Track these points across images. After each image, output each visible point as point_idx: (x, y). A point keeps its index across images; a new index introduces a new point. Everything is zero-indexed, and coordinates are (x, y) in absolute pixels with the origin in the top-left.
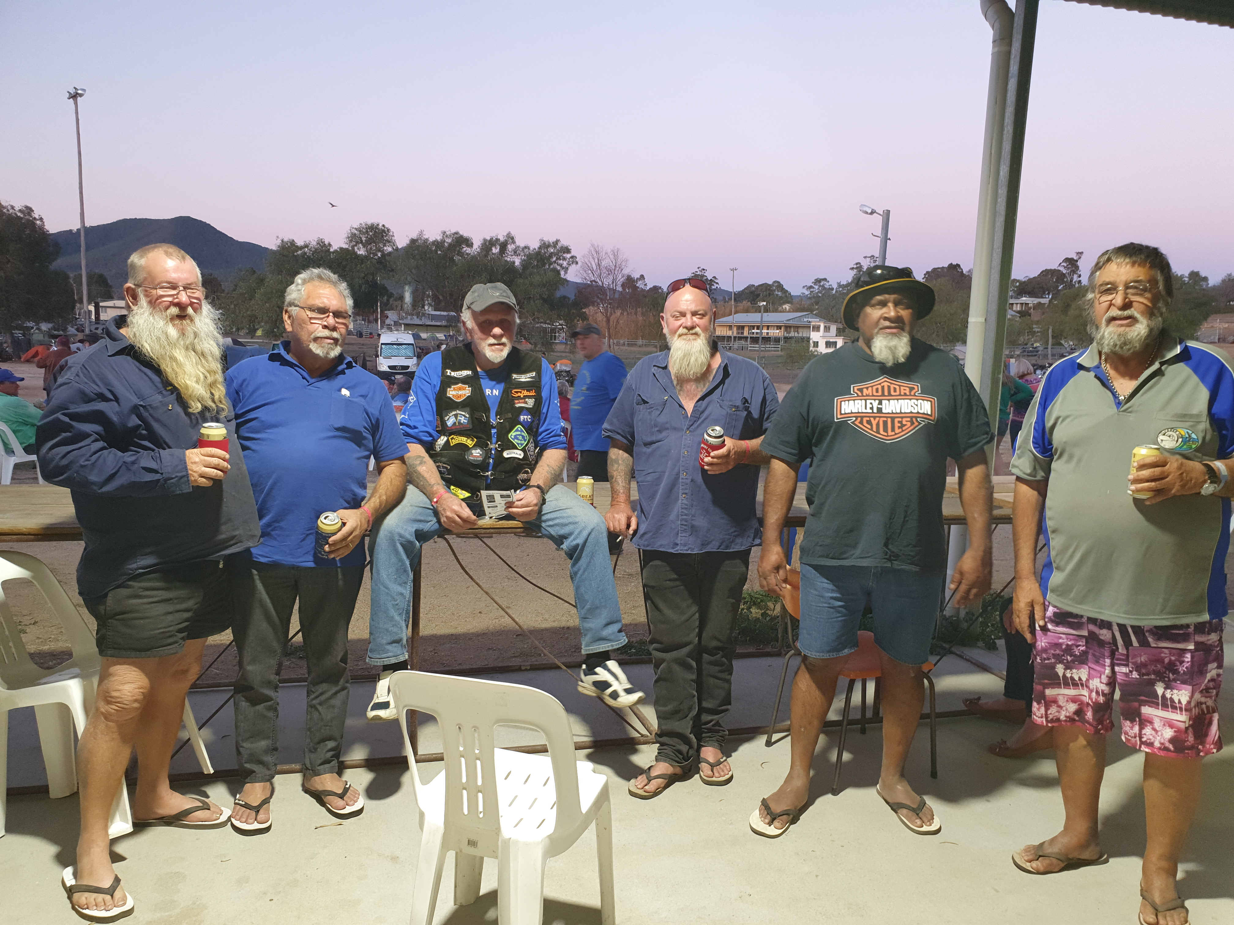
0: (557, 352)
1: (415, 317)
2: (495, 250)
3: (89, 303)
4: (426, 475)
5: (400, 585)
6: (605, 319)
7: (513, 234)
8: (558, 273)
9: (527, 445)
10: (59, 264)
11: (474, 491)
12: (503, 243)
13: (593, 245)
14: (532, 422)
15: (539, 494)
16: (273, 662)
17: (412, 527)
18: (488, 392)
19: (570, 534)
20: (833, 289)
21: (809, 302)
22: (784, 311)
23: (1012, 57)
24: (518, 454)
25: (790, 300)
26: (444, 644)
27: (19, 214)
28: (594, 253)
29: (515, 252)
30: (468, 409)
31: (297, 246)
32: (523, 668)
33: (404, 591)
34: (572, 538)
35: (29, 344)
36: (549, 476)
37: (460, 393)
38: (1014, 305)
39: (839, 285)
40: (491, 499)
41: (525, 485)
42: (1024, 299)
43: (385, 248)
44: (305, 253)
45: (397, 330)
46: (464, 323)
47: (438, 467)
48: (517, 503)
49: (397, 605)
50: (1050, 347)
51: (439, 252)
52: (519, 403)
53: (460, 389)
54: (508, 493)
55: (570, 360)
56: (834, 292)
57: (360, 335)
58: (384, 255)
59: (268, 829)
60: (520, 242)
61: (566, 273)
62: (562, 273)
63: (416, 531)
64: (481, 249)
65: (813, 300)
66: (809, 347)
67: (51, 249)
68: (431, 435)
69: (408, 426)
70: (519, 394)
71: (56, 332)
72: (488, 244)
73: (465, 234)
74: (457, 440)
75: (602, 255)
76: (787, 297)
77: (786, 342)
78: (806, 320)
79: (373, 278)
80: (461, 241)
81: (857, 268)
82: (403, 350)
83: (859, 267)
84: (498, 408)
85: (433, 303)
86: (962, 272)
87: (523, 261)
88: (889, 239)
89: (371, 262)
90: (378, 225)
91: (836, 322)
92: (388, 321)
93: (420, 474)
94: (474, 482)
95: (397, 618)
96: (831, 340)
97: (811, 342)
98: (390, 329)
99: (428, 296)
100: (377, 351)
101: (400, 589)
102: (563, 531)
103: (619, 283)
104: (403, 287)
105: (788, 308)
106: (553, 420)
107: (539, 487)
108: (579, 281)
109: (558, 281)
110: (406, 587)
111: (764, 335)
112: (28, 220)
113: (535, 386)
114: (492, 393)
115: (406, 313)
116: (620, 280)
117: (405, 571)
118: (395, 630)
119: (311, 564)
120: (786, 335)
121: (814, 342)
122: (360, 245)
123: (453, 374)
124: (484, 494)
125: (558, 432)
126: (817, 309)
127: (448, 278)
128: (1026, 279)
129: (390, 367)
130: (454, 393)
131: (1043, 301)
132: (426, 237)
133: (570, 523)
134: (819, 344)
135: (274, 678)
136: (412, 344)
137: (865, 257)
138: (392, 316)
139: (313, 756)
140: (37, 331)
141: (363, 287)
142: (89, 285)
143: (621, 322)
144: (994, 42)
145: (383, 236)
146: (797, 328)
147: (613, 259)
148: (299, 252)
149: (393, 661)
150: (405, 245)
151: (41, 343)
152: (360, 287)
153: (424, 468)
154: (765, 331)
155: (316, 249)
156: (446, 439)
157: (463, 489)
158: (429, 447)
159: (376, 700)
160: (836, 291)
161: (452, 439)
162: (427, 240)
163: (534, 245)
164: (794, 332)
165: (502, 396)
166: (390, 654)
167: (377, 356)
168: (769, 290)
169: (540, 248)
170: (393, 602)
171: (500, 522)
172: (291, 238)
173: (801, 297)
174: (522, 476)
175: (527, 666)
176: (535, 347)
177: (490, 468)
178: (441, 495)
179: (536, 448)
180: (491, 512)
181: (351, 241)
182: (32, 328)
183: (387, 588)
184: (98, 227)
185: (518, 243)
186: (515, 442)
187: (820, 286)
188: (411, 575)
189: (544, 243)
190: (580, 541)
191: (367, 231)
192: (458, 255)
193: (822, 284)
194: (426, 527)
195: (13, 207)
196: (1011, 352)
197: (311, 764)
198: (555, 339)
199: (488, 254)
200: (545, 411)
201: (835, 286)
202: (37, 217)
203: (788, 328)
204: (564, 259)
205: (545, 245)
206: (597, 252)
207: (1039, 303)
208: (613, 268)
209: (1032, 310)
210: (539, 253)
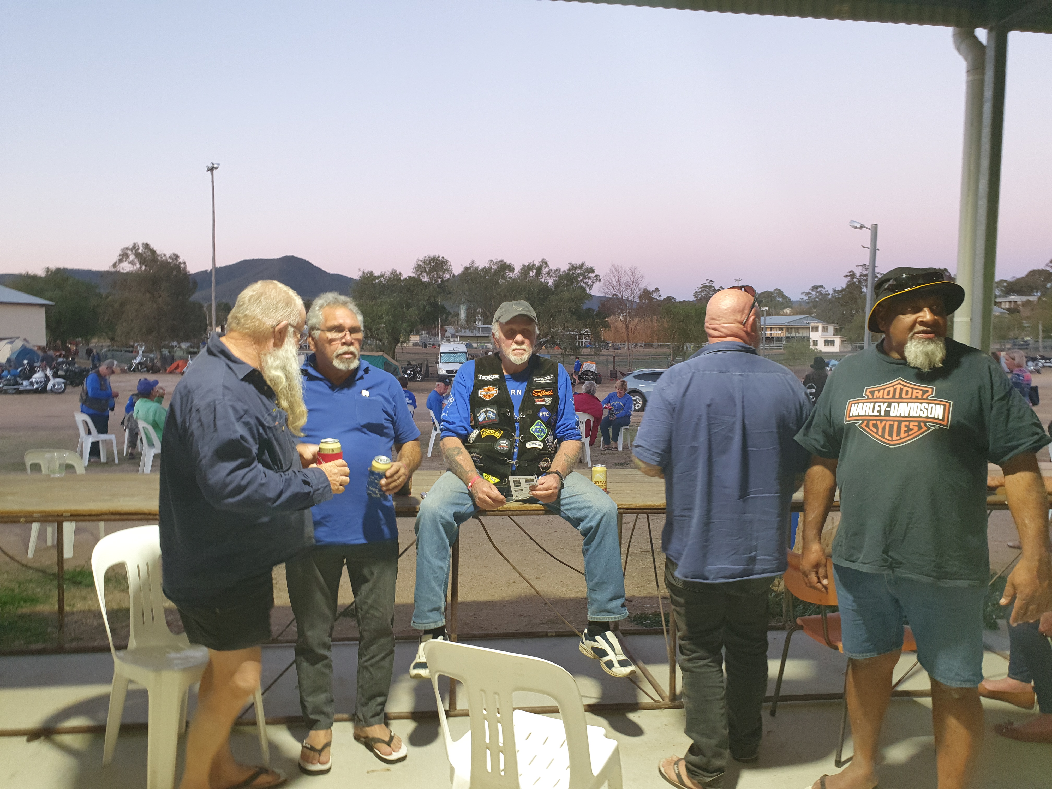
0: (584, 355)
1: (467, 330)
2: (533, 273)
3: (217, 326)
4: (463, 464)
5: (441, 560)
6: (624, 326)
7: (547, 259)
8: (584, 289)
9: (546, 437)
10: (196, 297)
11: (503, 477)
12: (538, 267)
13: (613, 266)
14: (550, 417)
15: (558, 479)
16: (327, 627)
17: (452, 510)
18: (513, 392)
19: (586, 517)
20: (829, 294)
21: (808, 306)
22: (786, 314)
23: (986, 83)
24: (538, 445)
25: (790, 304)
26: (482, 609)
27: (169, 260)
28: (614, 271)
29: (549, 274)
30: (496, 406)
31: (375, 276)
32: (549, 634)
33: (443, 565)
34: (586, 521)
35: (173, 359)
36: (566, 463)
37: (489, 393)
38: (1003, 304)
39: (835, 291)
40: (518, 483)
41: (545, 471)
42: (1013, 298)
43: (444, 276)
44: (381, 281)
45: (454, 341)
46: (493, 334)
47: (472, 457)
48: (539, 486)
49: (437, 577)
50: (1040, 340)
51: (487, 277)
52: (539, 401)
53: (489, 390)
54: (533, 477)
55: (595, 361)
56: (830, 297)
57: (425, 346)
58: (443, 281)
59: (328, 771)
60: (553, 266)
61: (591, 289)
62: (588, 290)
63: (455, 513)
64: (521, 273)
65: (811, 305)
66: (809, 345)
67: (191, 285)
68: (466, 430)
69: (448, 422)
70: (539, 394)
71: (192, 350)
72: (526, 269)
73: (508, 261)
74: (487, 432)
75: (622, 273)
76: (787, 303)
77: (788, 341)
78: (805, 322)
79: (435, 300)
80: (505, 267)
81: (850, 275)
82: (458, 357)
83: (852, 275)
84: (521, 406)
85: (483, 319)
86: (950, 275)
87: (554, 281)
88: (878, 250)
89: (433, 287)
90: (439, 257)
91: (833, 323)
92: (447, 334)
93: (458, 463)
94: (502, 469)
95: (437, 589)
96: (829, 339)
97: (811, 341)
98: (448, 341)
99: (479, 313)
100: (437, 359)
101: (440, 564)
102: (579, 515)
103: (637, 296)
104: (459, 307)
105: (788, 312)
106: (569, 416)
107: (557, 473)
108: (602, 295)
109: (584, 296)
110: (445, 562)
111: (768, 336)
112: (175, 265)
113: (553, 387)
114: (516, 392)
115: (461, 327)
116: (637, 293)
117: (445, 548)
118: (435, 599)
119: (363, 541)
120: (788, 335)
121: (814, 341)
122: (425, 274)
123: (484, 378)
124: (512, 479)
125: (573, 426)
126: (815, 312)
127: (494, 298)
128: (1013, 280)
129: (447, 371)
130: (484, 393)
131: (1031, 298)
132: (476, 265)
133: (585, 507)
134: (818, 343)
135: (327, 640)
136: (465, 352)
137: (857, 266)
138: (450, 330)
139: (365, 709)
140: (178, 349)
141: (427, 308)
142: (217, 312)
143: (638, 328)
144: (968, 71)
145: (442, 266)
146: (797, 329)
147: (631, 276)
148: (377, 281)
149: (433, 626)
150: (460, 272)
151: (181, 358)
152: (425, 307)
153: (461, 457)
154: (768, 332)
155: (390, 278)
156: (478, 432)
157: (493, 476)
158: (464, 439)
159: (418, 660)
160: (832, 296)
161: (483, 432)
162: (477, 267)
163: (564, 268)
164: (795, 332)
165: (524, 395)
166: (430, 620)
167: (437, 363)
168: (771, 296)
169: (569, 270)
170: (434, 575)
171: (525, 505)
172: (370, 270)
173: (800, 302)
174: (542, 464)
175: (552, 632)
176: (565, 351)
177: (515, 457)
178: (475, 480)
179: (554, 439)
180: (517, 494)
181: (417, 271)
182: (176, 346)
183: (429, 562)
184: (226, 267)
185: (551, 267)
186: (536, 434)
187: (817, 292)
188: (451, 552)
189: (573, 266)
190: (593, 524)
191: (430, 262)
192: (502, 278)
193: (818, 290)
194: (463, 509)
195: (165, 255)
196: (1001, 346)
197: (364, 716)
198: (582, 345)
199: (527, 277)
200: (562, 407)
201: (831, 292)
202: (182, 262)
203: (789, 329)
204: (589, 278)
205: (573, 267)
206: (617, 271)
207: (1028, 301)
208: (631, 283)
209: (1021, 307)
210: (568, 274)
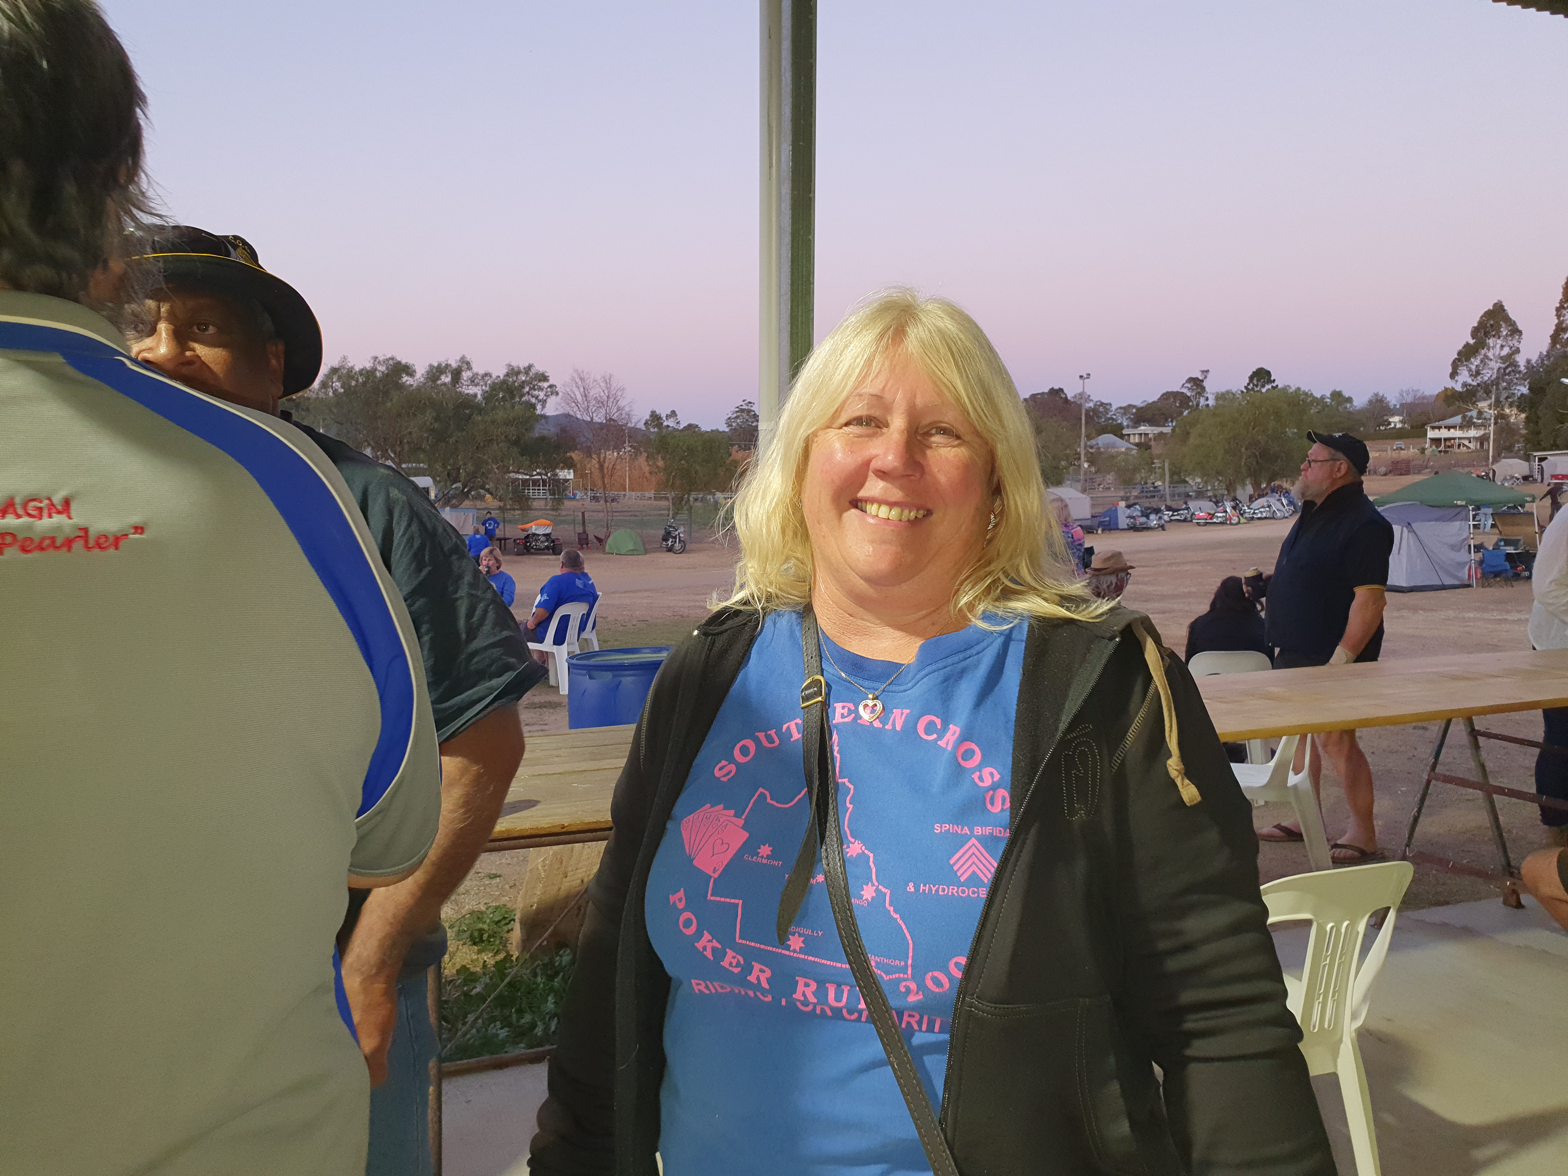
2: (446, 379)
7: (469, 357)
8: (533, 406)
12: (455, 370)
13: (576, 371)
28: (578, 380)
29: (473, 381)
38: (1132, 436)
42: (1143, 429)
50: (1167, 485)
51: (371, 384)
55: (551, 519)
60: (479, 368)
61: (543, 407)
62: (539, 407)
64: (426, 379)
72: (435, 372)
73: (402, 358)
75: (589, 382)
80: (400, 369)
86: (1066, 397)
87: (484, 392)
108: (559, 415)
109: (533, 418)
127: (380, 417)
128: (1143, 405)
131: (1167, 430)
132: (350, 365)
147: (604, 388)
169: (507, 375)
185: (475, 370)
192: (396, 387)
199: (437, 384)
204: (541, 389)
206: (582, 379)
207: (1161, 433)
208: (606, 399)
209: (1152, 442)
210: (504, 382)
